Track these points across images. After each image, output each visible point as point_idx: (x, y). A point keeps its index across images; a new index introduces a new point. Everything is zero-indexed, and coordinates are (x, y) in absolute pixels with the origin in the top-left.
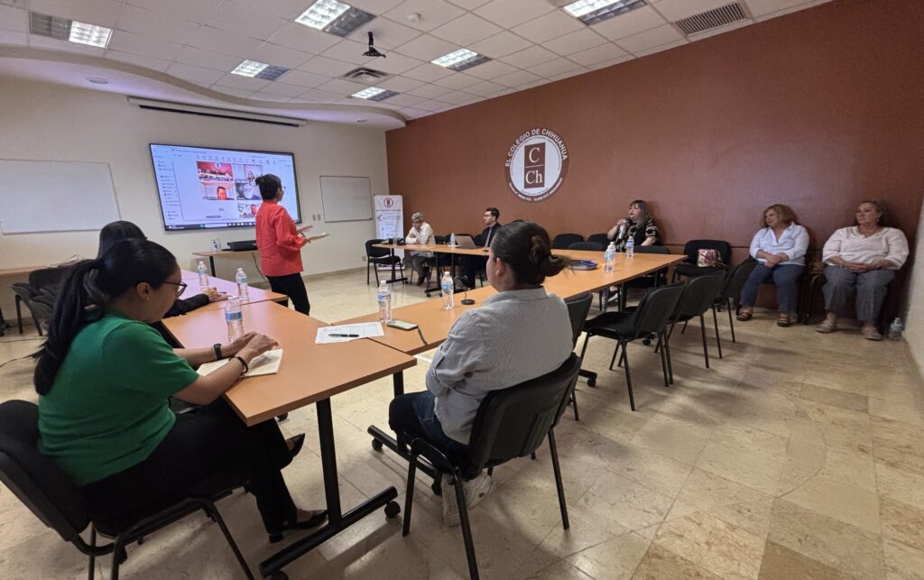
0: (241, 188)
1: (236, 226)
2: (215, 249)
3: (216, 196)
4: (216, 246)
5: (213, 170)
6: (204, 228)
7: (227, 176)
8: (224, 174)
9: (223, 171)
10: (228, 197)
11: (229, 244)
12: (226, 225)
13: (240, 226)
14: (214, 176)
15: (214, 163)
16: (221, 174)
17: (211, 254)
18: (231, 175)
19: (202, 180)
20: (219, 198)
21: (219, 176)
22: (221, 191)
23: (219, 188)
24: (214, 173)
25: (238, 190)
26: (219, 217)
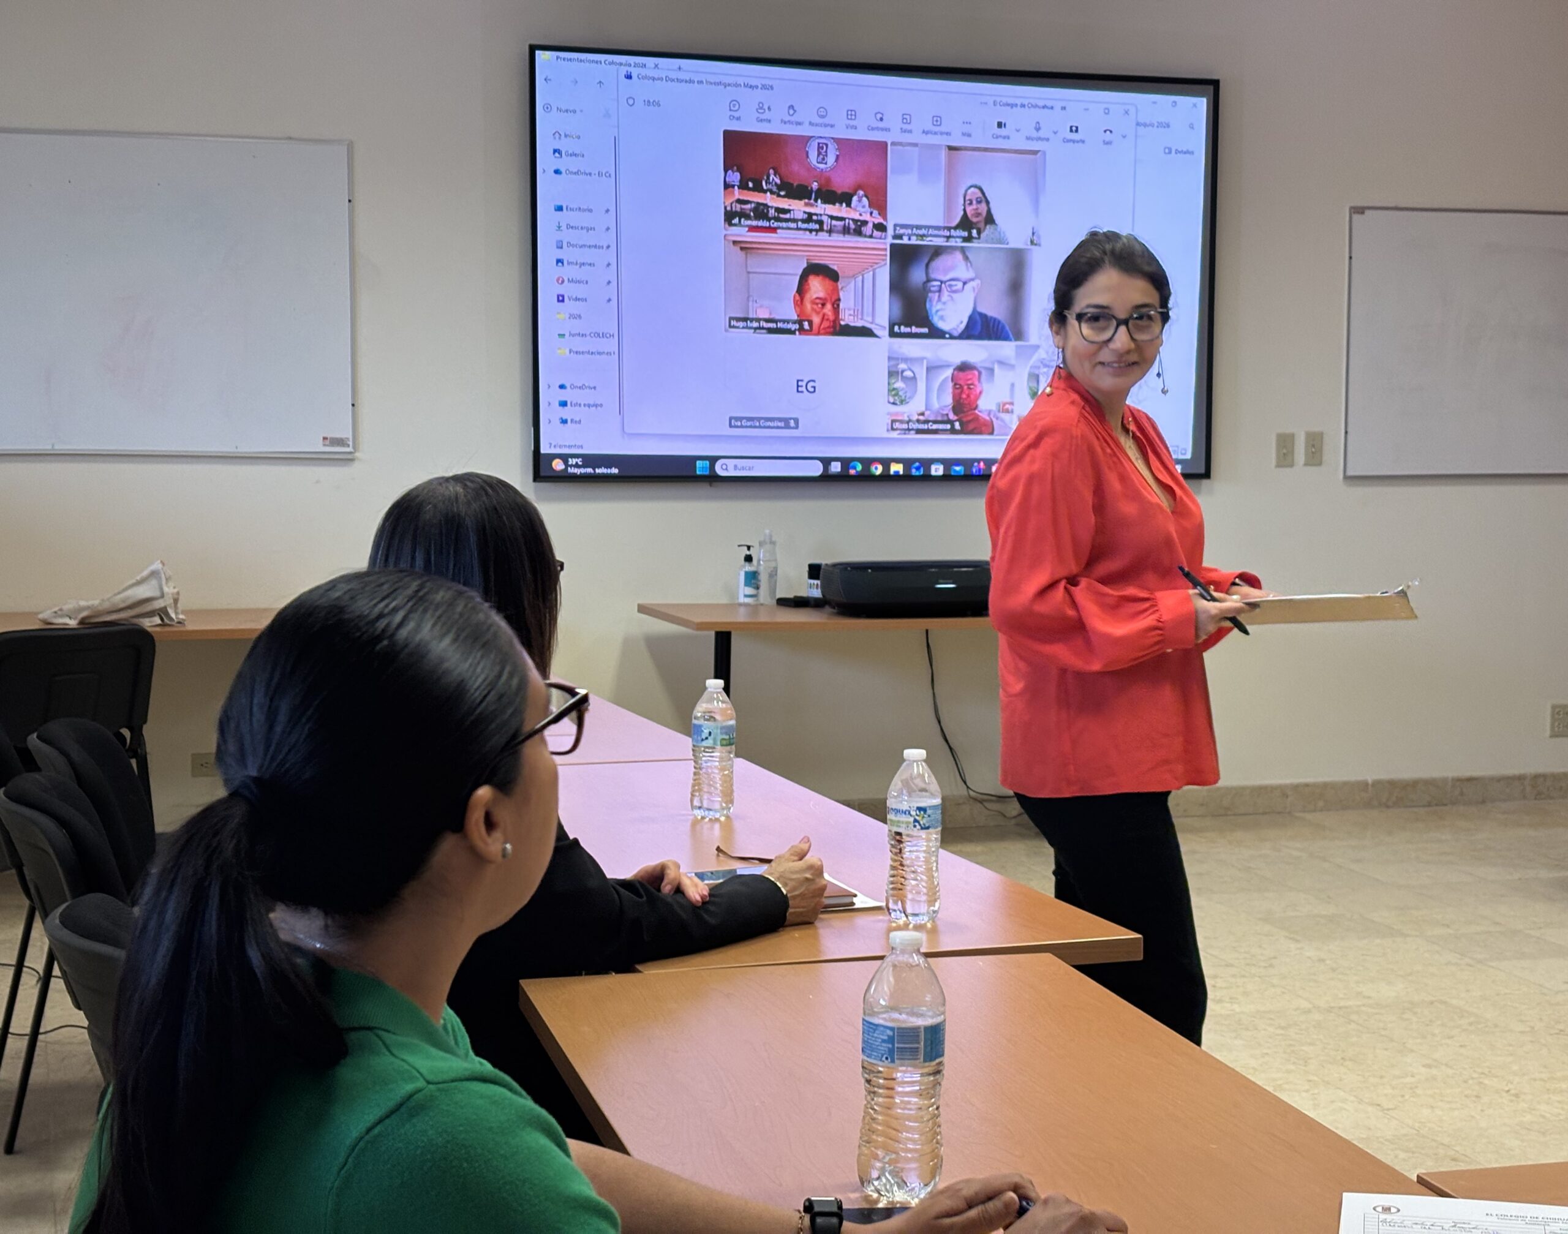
0: (917, 275)
1: (866, 478)
2: (743, 592)
3: (788, 311)
4: (752, 579)
5: (797, 174)
6: (713, 479)
7: (860, 209)
8: (845, 199)
9: (841, 183)
10: (847, 318)
11: (814, 571)
12: (816, 469)
13: (887, 478)
14: (798, 208)
15: (805, 140)
16: (829, 196)
17: (723, 619)
18: (879, 203)
19: (740, 232)
20: (803, 327)
21: (821, 209)
22: (817, 287)
23: (814, 269)
24: (799, 192)
25: (898, 286)
26: (786, 423)
